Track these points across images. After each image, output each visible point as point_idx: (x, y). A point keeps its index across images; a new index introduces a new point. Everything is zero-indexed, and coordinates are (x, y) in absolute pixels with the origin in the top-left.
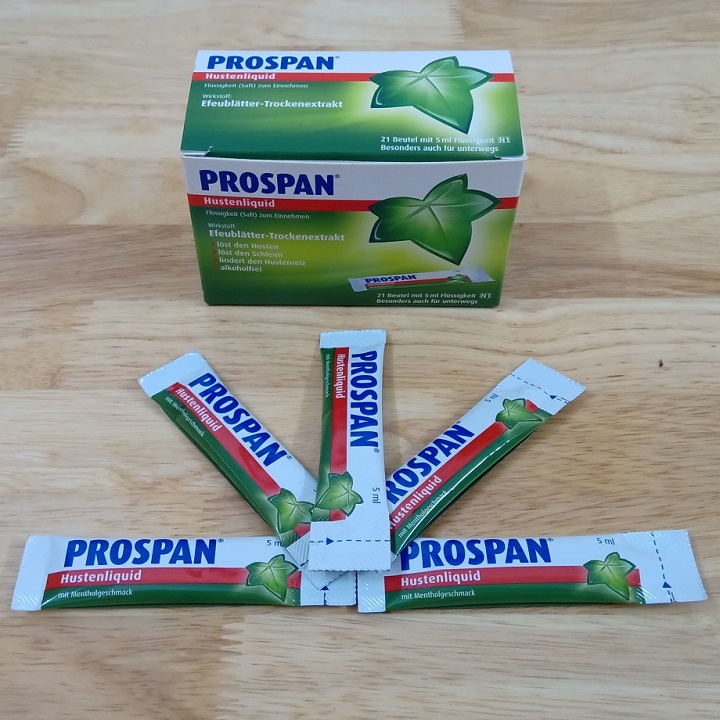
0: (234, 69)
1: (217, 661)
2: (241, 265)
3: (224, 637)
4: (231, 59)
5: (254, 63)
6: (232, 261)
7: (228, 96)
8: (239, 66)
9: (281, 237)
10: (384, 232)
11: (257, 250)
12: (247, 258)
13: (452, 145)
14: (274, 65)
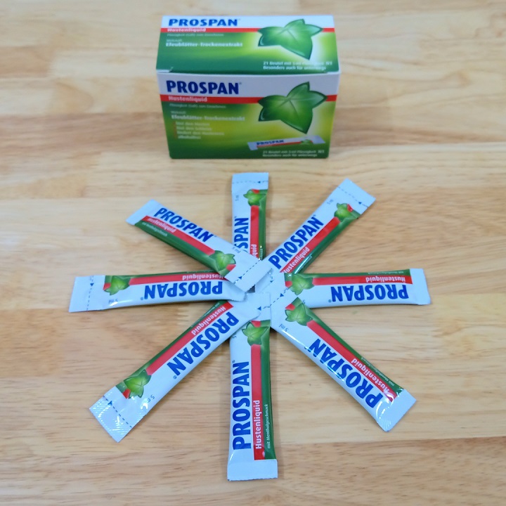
0: (183, 26)
1: (176, 325)
2: (189, 135)
3: (179, 314)
4: (181, 21)
5: (194, 22)
6: (185, 133)
7: (181, 40)
8: (185, 24)
9: (211, 118)
10: (266, 115)
11: (198, 127)
12: (192, 131)
13: (301, 65)
14: (205, 24)
